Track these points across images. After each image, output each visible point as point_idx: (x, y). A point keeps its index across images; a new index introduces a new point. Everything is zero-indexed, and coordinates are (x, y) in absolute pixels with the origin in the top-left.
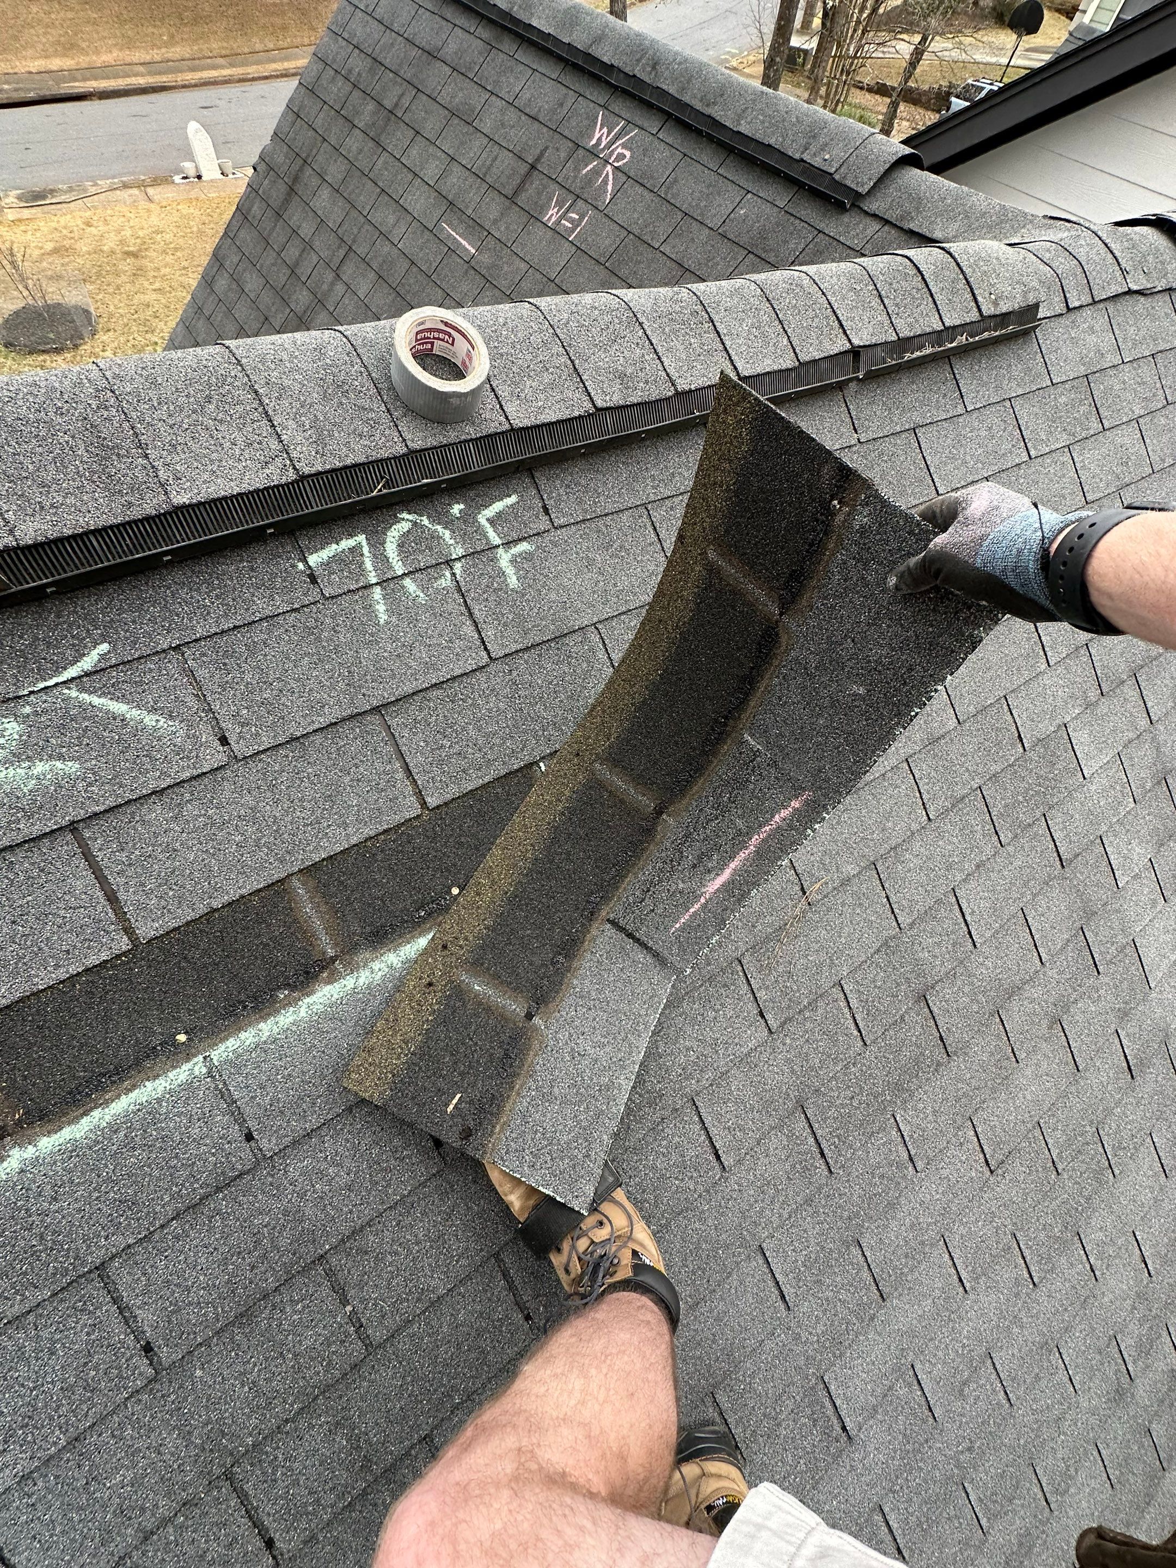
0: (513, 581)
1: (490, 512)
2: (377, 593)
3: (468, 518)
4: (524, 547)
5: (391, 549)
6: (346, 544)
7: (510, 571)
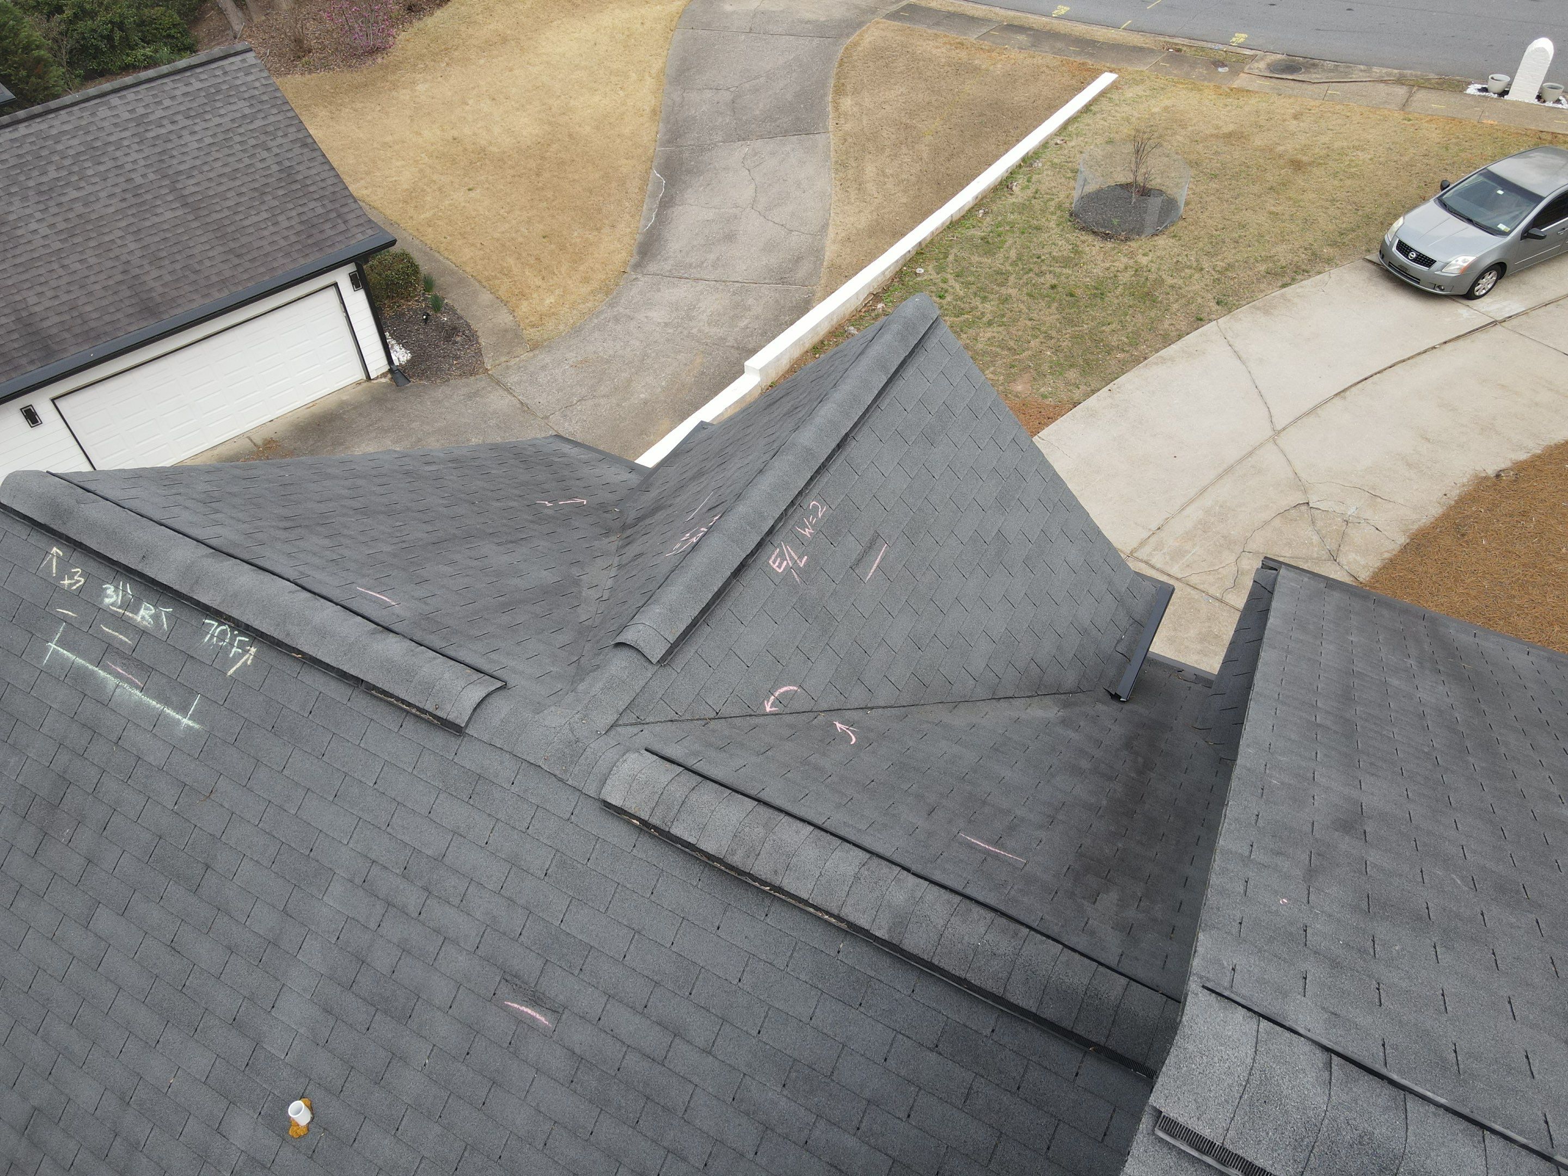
0: (231, 655)
1: (241, 638)
2: (209, 636)
3: (236, 636)
4: (240, 651)
5: (219, 630)
6: (214, 623)
7: (233, 653)
